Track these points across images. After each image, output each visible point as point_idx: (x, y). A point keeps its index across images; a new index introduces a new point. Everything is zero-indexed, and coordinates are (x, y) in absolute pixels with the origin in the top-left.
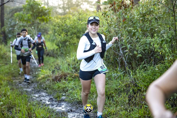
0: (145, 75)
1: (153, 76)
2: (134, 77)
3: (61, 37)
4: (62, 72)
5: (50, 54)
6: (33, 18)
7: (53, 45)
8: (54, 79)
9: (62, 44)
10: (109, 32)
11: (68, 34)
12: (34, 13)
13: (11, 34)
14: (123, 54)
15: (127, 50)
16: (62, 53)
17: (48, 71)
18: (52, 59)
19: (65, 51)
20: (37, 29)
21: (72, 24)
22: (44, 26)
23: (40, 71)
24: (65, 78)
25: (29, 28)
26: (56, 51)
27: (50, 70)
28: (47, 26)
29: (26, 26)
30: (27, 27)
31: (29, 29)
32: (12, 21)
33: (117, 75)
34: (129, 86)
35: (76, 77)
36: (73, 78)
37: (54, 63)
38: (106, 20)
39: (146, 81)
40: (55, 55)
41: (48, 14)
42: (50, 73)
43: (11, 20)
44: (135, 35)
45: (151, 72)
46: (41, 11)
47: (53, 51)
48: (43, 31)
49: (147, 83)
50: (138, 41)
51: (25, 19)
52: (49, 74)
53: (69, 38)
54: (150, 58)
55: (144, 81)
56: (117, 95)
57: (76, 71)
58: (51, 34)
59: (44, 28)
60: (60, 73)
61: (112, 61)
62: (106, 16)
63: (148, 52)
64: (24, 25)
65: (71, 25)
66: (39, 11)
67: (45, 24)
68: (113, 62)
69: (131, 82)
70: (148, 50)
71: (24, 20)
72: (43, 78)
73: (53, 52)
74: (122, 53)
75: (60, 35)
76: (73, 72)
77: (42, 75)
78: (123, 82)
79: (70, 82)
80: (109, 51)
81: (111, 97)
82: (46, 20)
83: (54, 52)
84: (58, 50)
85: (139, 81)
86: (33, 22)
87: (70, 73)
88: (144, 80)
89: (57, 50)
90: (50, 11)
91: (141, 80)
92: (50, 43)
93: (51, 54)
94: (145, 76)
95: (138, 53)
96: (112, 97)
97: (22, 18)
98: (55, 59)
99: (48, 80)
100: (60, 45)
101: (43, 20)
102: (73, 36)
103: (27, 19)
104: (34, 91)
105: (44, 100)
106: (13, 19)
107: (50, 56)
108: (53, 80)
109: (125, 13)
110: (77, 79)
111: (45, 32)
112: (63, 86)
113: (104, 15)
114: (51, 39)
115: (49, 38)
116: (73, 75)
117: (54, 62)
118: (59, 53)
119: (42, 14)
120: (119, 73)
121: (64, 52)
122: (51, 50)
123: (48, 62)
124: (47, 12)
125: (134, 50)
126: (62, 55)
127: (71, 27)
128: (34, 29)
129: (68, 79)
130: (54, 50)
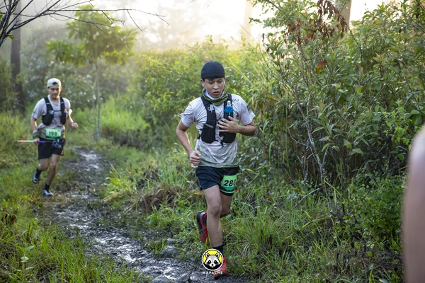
0: (369, 199)
1: (389, 203)
2: (343, 203)
3: (162, 101)
4: (164, 186)
5: (129, 141)
6: (92, 54)
7: (135, 120)
8: (143, 201)
9: (159, 118)
10: (280, 92)
11: (178, 95)
12: (95, 41)
13: (35, 91)
14: (316, 146)
15: (327, 138)
16: (159, 139)
17: (128, 183)
18: (135, 154)
19: (167, 134)
20: (100, 81)
21: (187, 70)
22: (116, 74)
23: (109, 181)
24: (170, 202)
25: (80, 76)
26: (145, 135)
27: (132, 181)
28: (123, 74)
29: (73, 73)
30: (75, 75)
31: (80, 80)
32: (39, 59)
33: (300, 198)
34: (330, 225)
35: (197, 198)
36: (190, 200)
37: (140, 163)
38: (275, 62)
39: (373, 215)
40: (142, 144)
41: (127, 44)
42: (132, 187)
43: (37, 58)
44: (345, 100)
45: (383, 192)
46: (110, 37)
47: (136, 133)
48: (113, 84)
49: (375, 218)
50: (354, 116)
51: (72, 56)
52: (130, 190)
53: (179, 104)
54: (380, 156)
55: (366, 214)
56: (302, 245)
57: (196, 185)
58: (133, 92)
59: (115, 79)
60: (159, 188)
61: (285, 161)
62: (277, 54)
63: (376, 144)
64: (68, 69)
65: (185, 74)
66: (106, 37)
67: (118, 68)
68: (288, 165)
69: (335, 216)
70: (376, 137)
71: (69, 58)
72: (117, 199)
73: (137, 136)
74: (312, 143)
75: (158, 97)
76: (190, 186)
77: (112, 192)
78: (314, 214)
79: (182, 210)
80: (278, 138)
81: (286, 251)
82: (122, 59)
83: (139, 137)
84: (150, 130)
85: (353, 213)
86: (90, 62)
87: (183, 188)
88: (369, 212)
89: (146, 131)
90: (132, 39)
91: (359, 212)
92: (130, 113)
93: (132, 141)
94: (369, 202)
95: (353, 145)
96: (290, 250)
97: (64, 53)
98: (142, 154)
99: (128, 203)
100: (155, 120)
101: (114, 60)
102: (188, 98)
103: (76, 54)
104: (95, 229)
105: (121, 253)
106: (40, 56)
107: (130, 145)
108: (141, 204)
109: (324, 49)
110: (200, 204)
111: (117, 88)
112: (167, 220)
113: (271, 51)
114: (132, 105)
115: (128, 102)
116: (189, 195)
117: (139, 161)
118: (151, 139)
119: (114, 45)
120: (304, 192)
121: (165, 138)
122: (131, 130)
123: (125, 161)
124: (124, 40)
125: (343, 138)
126: (160, 143)
127: (186, 77)
128: (93, 80)
129: (177, 203)
130: (139, 131)
